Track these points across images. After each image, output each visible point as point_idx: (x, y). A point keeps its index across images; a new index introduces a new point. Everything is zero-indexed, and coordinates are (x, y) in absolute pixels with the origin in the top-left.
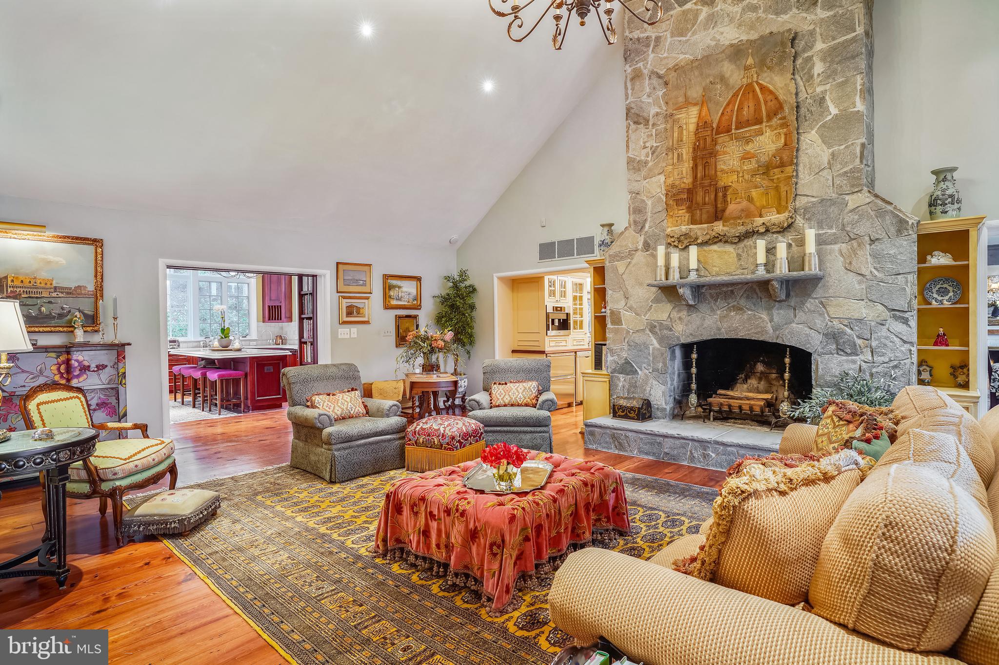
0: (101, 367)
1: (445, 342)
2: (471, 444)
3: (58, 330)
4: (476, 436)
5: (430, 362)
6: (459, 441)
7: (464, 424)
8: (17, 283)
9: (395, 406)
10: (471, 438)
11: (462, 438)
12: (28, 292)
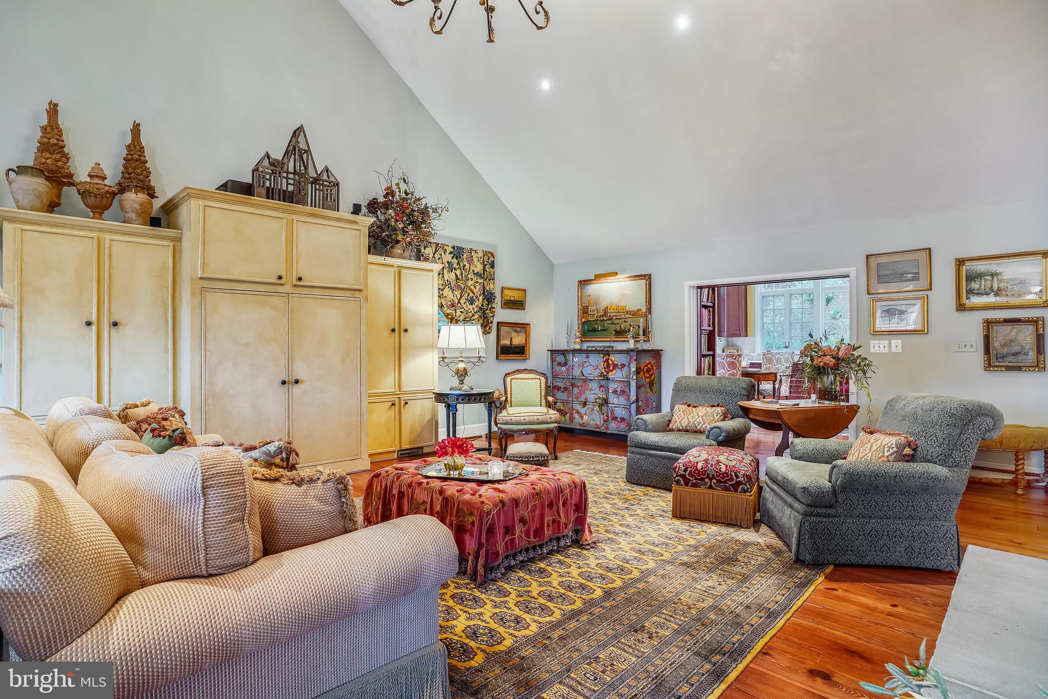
0: (623, 366)
1: (837, 359)
2: (711, 487)
3: (626, 339)
4: (725, 482)
5: (824, 386)
6: (683, 476)
7: (706, 461)
8: (612, 310)
9: (718, 428)
10: (711, 480)
11: (690, 474)
12: (615, 316)
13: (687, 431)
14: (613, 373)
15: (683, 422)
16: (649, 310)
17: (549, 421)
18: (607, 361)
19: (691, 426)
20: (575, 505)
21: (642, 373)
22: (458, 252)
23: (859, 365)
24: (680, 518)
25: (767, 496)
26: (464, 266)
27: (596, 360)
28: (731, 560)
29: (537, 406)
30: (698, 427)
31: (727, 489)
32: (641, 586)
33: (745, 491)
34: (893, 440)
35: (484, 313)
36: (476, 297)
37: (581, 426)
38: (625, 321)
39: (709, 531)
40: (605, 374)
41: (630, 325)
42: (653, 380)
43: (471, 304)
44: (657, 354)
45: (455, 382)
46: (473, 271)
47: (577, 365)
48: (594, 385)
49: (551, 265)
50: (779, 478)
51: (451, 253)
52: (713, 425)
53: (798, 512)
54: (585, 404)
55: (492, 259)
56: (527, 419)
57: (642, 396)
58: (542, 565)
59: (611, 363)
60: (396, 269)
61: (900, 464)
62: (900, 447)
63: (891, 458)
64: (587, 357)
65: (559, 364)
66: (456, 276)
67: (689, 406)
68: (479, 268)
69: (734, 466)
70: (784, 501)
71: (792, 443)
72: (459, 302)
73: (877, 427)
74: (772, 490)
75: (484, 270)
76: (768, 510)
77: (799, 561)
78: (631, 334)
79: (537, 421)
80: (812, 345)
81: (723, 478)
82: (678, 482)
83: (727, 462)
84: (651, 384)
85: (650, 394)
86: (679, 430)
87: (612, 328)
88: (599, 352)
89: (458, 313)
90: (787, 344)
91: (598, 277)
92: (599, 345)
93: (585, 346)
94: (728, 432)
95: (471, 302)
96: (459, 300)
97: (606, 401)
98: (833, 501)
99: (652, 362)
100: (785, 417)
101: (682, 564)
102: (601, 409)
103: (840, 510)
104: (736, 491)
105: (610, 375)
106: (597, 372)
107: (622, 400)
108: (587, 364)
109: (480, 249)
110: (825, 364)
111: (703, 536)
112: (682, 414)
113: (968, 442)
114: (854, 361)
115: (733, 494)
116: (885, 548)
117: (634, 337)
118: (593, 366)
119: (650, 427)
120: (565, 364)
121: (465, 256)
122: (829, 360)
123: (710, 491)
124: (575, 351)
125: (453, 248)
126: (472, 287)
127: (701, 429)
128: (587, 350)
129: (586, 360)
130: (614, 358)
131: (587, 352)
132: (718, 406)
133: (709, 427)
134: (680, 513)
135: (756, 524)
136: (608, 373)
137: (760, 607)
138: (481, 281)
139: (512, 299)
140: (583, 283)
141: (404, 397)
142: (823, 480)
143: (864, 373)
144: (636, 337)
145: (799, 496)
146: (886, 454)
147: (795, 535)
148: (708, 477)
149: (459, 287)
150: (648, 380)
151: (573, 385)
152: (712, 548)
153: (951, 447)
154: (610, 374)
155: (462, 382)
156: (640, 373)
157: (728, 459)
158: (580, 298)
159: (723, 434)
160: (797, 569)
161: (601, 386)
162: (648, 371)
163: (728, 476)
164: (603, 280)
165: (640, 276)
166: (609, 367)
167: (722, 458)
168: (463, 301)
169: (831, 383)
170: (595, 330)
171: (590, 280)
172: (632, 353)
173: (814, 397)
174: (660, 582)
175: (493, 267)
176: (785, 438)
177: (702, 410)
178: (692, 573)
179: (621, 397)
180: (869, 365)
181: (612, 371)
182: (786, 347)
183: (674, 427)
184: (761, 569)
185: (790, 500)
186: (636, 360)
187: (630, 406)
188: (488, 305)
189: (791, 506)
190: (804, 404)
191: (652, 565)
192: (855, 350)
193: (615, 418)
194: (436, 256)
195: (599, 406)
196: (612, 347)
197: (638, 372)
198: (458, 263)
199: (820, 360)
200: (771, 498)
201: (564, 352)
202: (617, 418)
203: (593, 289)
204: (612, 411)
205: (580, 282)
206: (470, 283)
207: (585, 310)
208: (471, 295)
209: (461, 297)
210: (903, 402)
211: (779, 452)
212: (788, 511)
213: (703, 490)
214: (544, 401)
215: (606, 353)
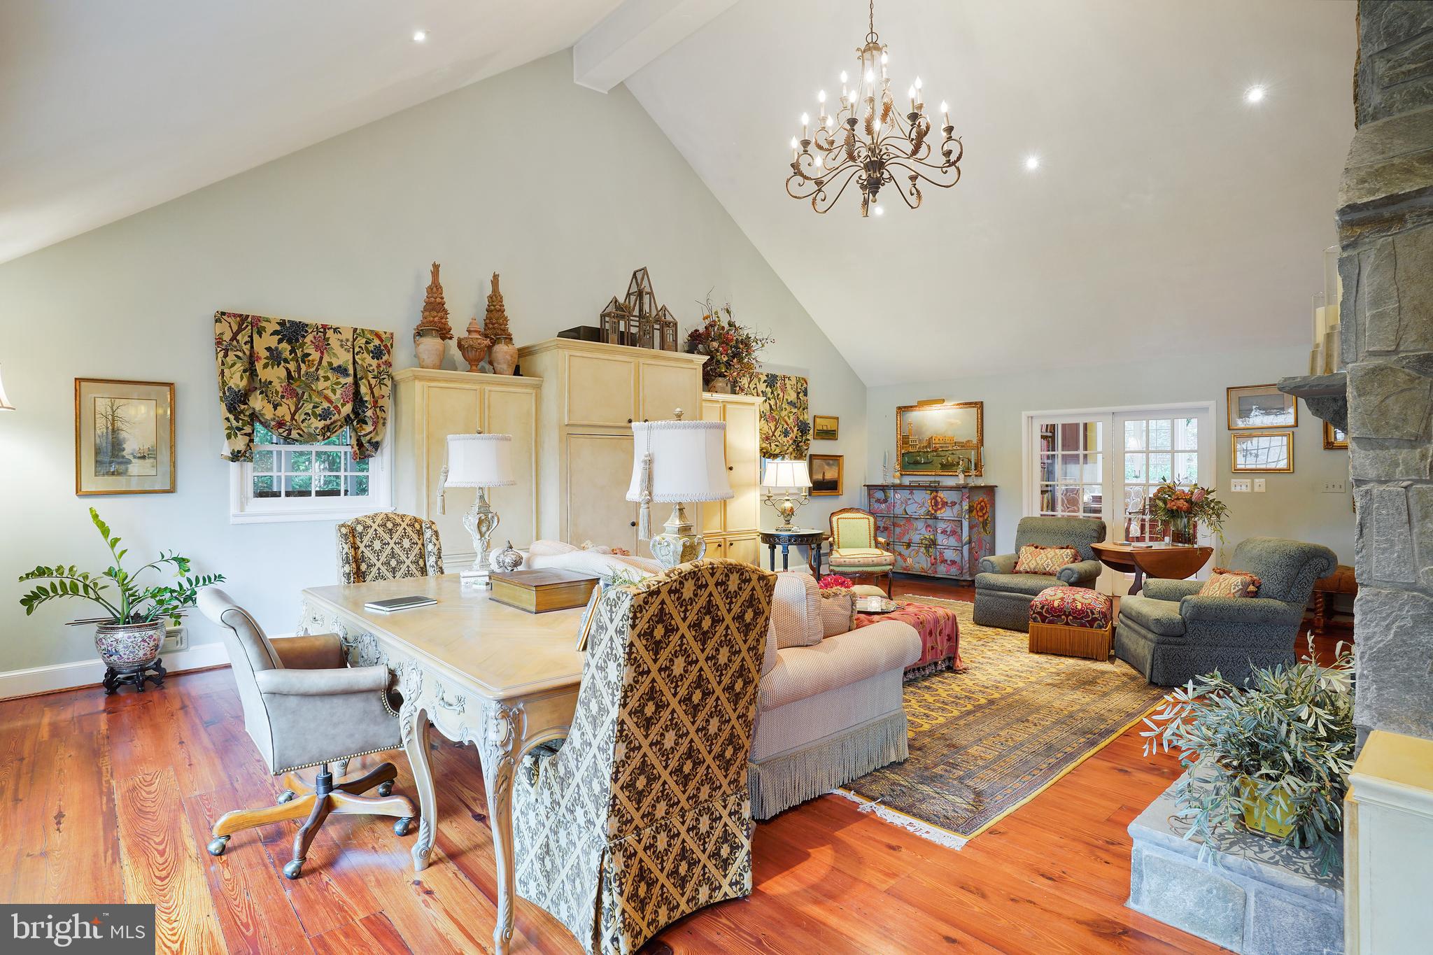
1: (1189, 501)
2: (1067, 624)
3: (954, 474)
4: (1082, 618)
5: (1177, 529)
6: (1040, 614)
7: (1062, 599)
8: (937, 441)
9: (1069, 569)
10: (1067, 617)
11: (1047, 611)
12: (942, 447)
13: (1035, 573)
14: (942, 511)
15: (1030, 564)
16: (981, 441)
17: (884, 563)
18: (935, 498)
19: (1040, 568)
20: (948, 635)
21: (975, 512)
22: (772, 380)
23: (1213, 509)
24: (1037, 653)
25: (1121, 631)
26: (778, 395)
27: (922, 497)
28: (1093, 682)
29: (866, 547)
30: (1047, 569)
31: (1083, 625)
32: (1017, 697)
33: (1100, 627)
34: (1238, 579)
35: (798, 446)
36: (791, 428)
37: (905, 569)
38: (953, 454)
39: (1066, 663)
40: (933, 512)
41: (959, 458)
42: (987, 520)
43: (785, 436)
44: (991, 490)
45: (781, 522)
46: (787, 400)
47: (899, 502)
48: (920, 525)
49: (864, 388)
50: (1134, 614)
51: (765, 381)
52: (1065, 567)
53: (1151, 640)
54: (909, 545)
55: (805, 385)
56: (862, 561)
57: (975, 538)
58: (926, 684)
59: (939, 500)
60: (721, 405)
61: (1244, 599)
62: (1245, 585)
63: (1237, 595)
64: (911, 493)
65: (878, 501)
66: (771, 406)
67: (1036, 547)
68: (792, 396)
69: (1089, 604)
70: (1139, 633)
71: (1145, 583)
72: (773, 435)
73: (1228, 568)
74: (1126, 625)
75: (798, 398)
76: (1123, 645)
77: (1153, 684)
78: (961, 468)
79: (871, 563)
80: (1165, 488)
81: (1079, 615)
82: (1035, 620)
83: (1083, 601)
84: (985, 524)
85: (983, 535)
86: (1027, 572)
87: (937, 461)
88: (925, 488)
89: (773, 446)
90: (1137, 474)
91: (922, 404)
92: (925, 480)
93: (906, 481)
94: (1080, 574)
95: (786, 434)
96: (774, 433)
97: (933, 543)
98: (1183, 631)
99: (986, 500)
100: (1138, 559)
101: (1048, 685)
102: (928, 551)
103: (1189, 639)
104: (1092, 627)
105: (939, 514)
106: (923, 511)
107: (952, 541)
108: (912, 501)
109: (793, 375)
110: (1178, 507)
111: (1062, 666)
112: (1030, 556)
113: (1305, 580)
114: (1208, 505)
115: (1089, 630)
116: (1230, 673)
117: (964, 472)
118: (918, 504)
119: (997, 569)
120: (885, 501)
121: (779, 384)
122: (1183, 504)
123: (1067, 627)
124: (896, 487)
125: (767, 376)
126: (786, 418)
127: (1051, 571)
128: (910, 486)
129: (910, 496)
130: (941, 494)
131: (911, 488)
132: (1067, 548)
133: (1058, 569)
134: (1036, 648)
135: (1111, 659)
136: (936, 511)
137: (1120, 711)
138: (795, 410)
139: (825, 428)
140: (902, 410)
141: (729, 538)
142: (1173, 614)
143: (1218, 516)
144: (966, 471)
145: (1152, 627)
146: (1233, 591)
147: (1149, 661)
148: (1065, 614)
149: (774, 419)
150: (981, 519)
151: (894, 525)
152: (1073, 674)
153: (1290, 584)
154: (939, 512)
155: (788, 522)
156: (972, 511)
157: (1082, 598)
158: (900, 427)
159: (1076, 576)
160: (1151, 689)
161: (928, 526)
162: (982, 509)
163: (1083, 613)
164: (927, 408)
165: (971, 403)
166: (937, 505)
167: (1078, 597)
168: (777, 433)
169: (1185, 526)
170: (917, 463)
171: (911, 407)
172: (964, 490)
173: (1167, 539)
174: (1032, 695)
175: (806, 395)
176: (1138, 578)
177: (1050, 552)
178: (1059, 690)
179: (951, 538)
180: (1222, 508)
181: (940, 509)
182: (1136, 477)
183: (1021, 569)
184: (1117, 688)
185: (1143, 631)
186: (968, 498)
187: (962, 547)
188: (802, 436)
189: (1145, 637)
190: (1157, 546)
191: (1021, 685)
192: (1209, 493)
193: (944, 561)
194: (752, 386)
195: (926, 548)
196: (939, 482)
197: (970, 510)
198: (772, 393)
199: (1173, 503)
200: (1125, 633)
201: (883, 488)
202: (946, 561)
203: (915, 416)
204: (940, 553)
205: (899, 408)
206: (784, 413)
207: (905, 440)
208: (786, 426)
209: (776, 429)
210: (1252, 545)
211: (1133, 592)
212: (1142, 642)
213: (1059, 627)
214: (873, 542)
215: (934, 489)
